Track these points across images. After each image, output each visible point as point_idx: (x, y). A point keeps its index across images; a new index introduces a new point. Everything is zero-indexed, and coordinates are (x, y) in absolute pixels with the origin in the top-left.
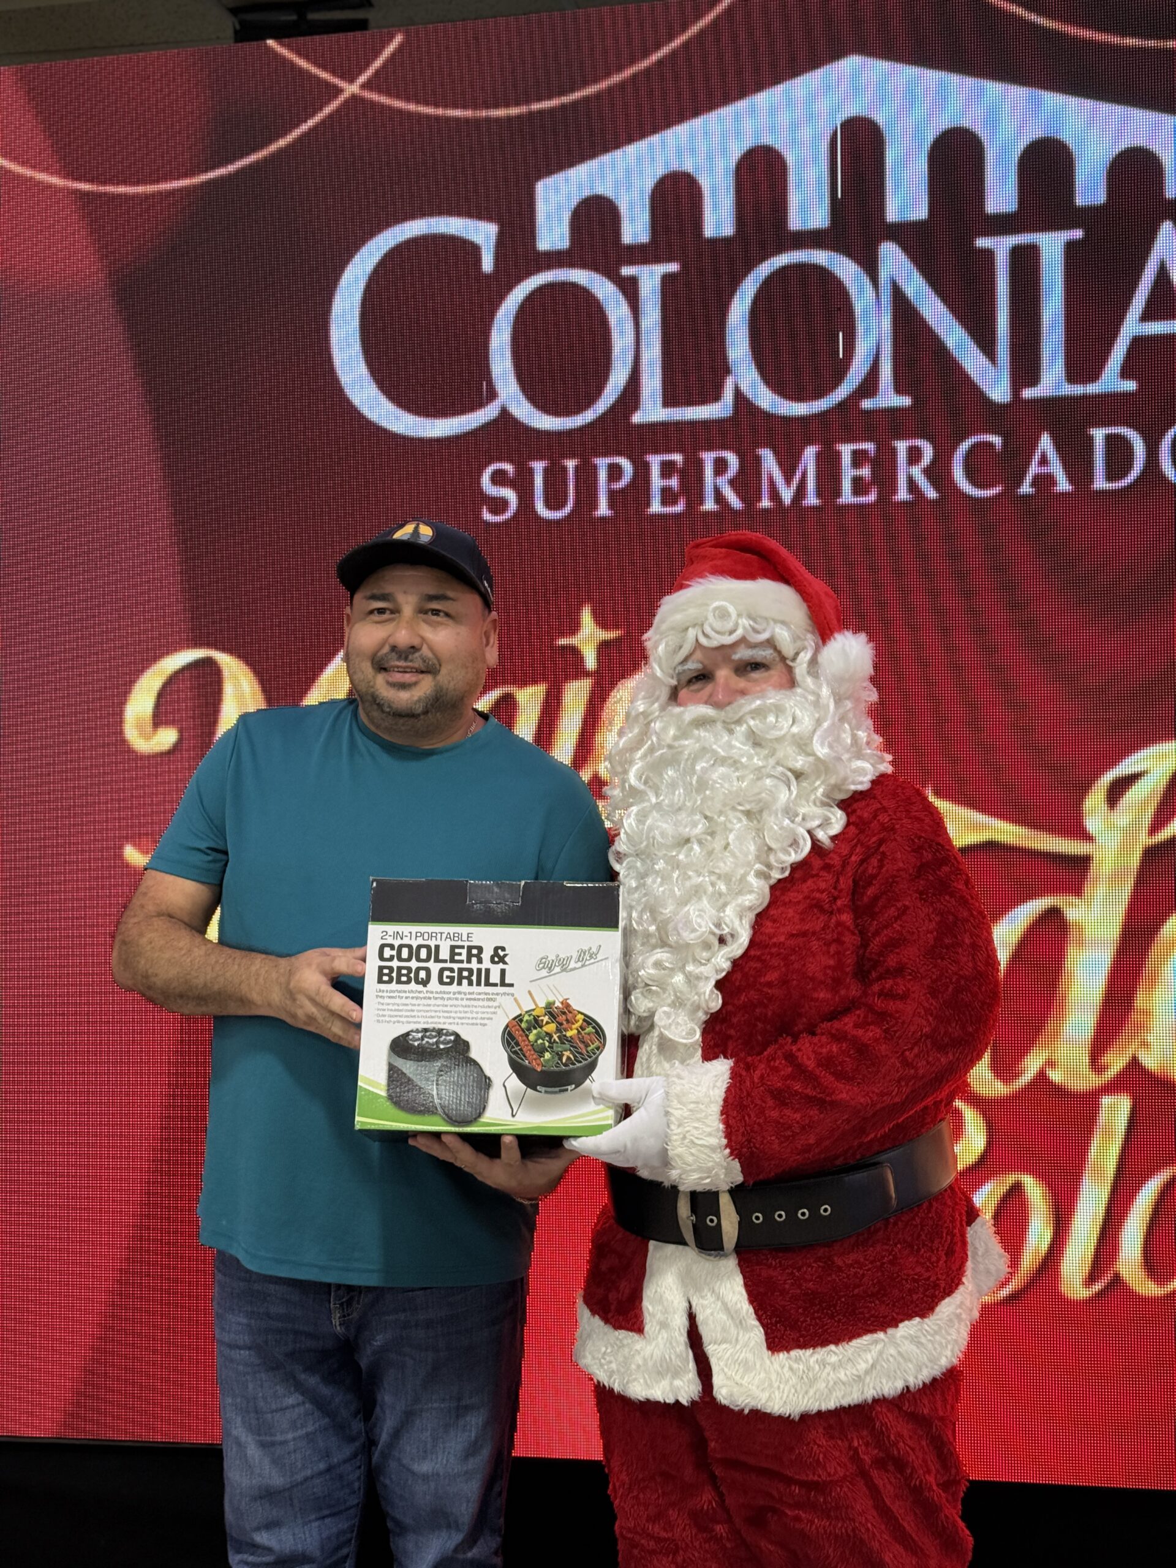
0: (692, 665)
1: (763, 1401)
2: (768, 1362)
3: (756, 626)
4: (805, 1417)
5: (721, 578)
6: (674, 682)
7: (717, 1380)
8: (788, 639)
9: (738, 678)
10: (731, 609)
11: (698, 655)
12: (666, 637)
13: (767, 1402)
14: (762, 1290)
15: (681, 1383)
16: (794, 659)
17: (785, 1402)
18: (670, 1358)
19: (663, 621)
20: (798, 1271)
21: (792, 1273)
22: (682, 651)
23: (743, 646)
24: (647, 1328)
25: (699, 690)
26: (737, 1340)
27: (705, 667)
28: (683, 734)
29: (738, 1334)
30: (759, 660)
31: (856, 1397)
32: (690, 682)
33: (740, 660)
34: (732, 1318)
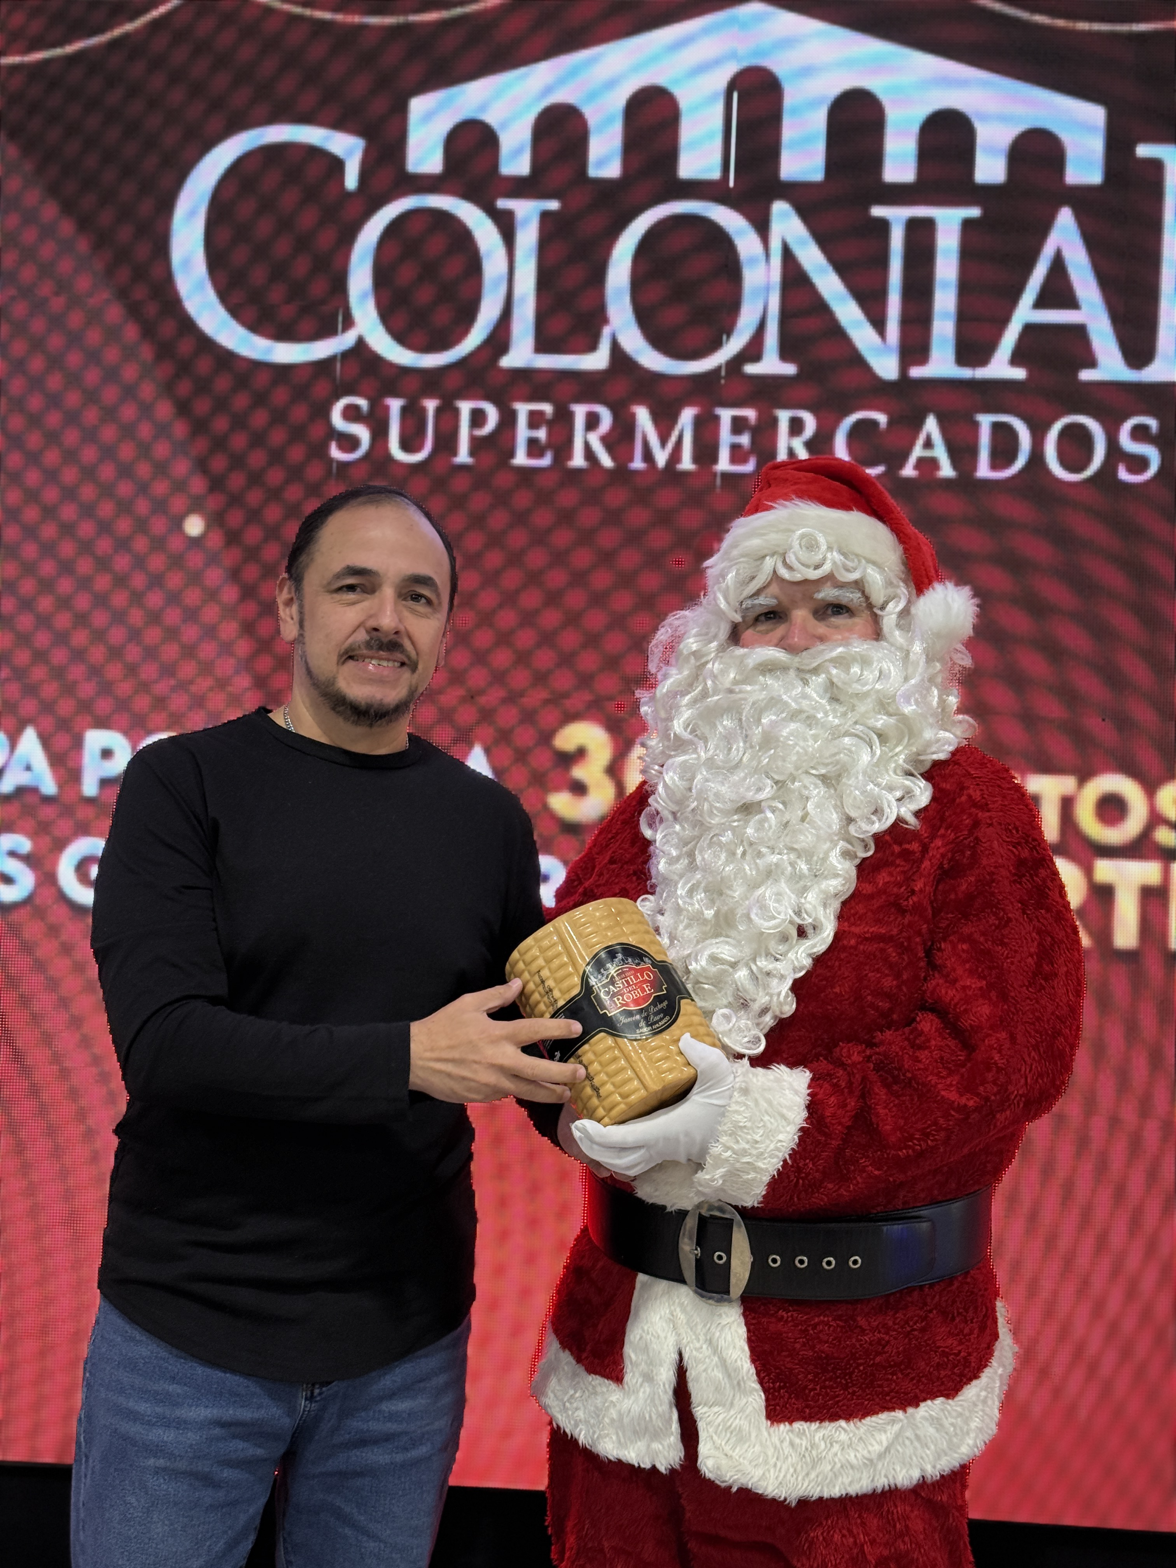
0: (765, 601)
1: (755, 1479)
2: (765, 1434)
3: (848, 562)
4: (804, 1503)
5: (809, 503)
6: (738, 618)
7: (704, 1448)
8: (880, 583)
9: (816, 622)
10: (821, 539)
11: (774, 589)
12: (736, 564)
13: (759, 1480)
14: (767, 1347)
15: (660, 1447)
16: (883, 608)
17: (781, 1483)
18: (650, 1417)
19: (734, 546)
20: (813, 1329)
21: (806, 1330)
22: (755, 582)
23: (829, 584)
24: (627, 1378)
25: (767, 632)
26: (732, 1404)
27: (780, 603)
28: (747, 678)
29: (734, 1396)
30: (844, 601)
31: (865, 1485)
32: (757, 620)
33: (823, 600)
34: (729, 1376)
